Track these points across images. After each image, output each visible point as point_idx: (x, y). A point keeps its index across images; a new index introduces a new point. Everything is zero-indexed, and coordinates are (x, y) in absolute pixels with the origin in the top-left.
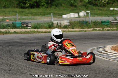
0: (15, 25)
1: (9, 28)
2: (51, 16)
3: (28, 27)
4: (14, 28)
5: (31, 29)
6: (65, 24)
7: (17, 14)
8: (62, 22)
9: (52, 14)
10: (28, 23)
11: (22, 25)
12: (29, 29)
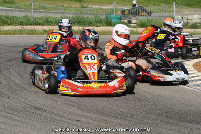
0: (109, 20)
1: (99, 24)
2: (173, 6)
3: (131, 25)
4: (107, 26)
5: (135, 27)
6: (194, 21)
7: (115, 2)
8: (190, 17)
9: (174, 3)
10: (131, 18)
11: (122, 21)
12: (133, 27)
